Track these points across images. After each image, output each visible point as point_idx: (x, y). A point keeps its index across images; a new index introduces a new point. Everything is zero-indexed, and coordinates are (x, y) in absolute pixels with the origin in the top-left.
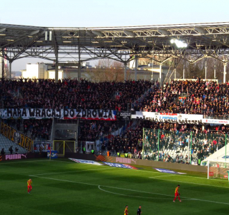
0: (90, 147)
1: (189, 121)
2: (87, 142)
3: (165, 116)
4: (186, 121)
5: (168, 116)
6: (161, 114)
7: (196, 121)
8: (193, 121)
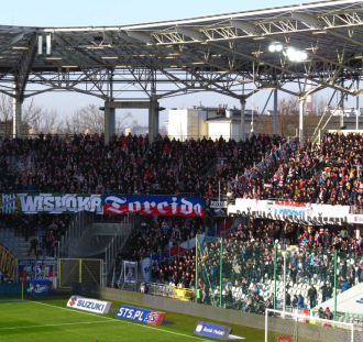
0: (130, 272)
1: (326, 219)
2: (126, 262)
3: (284, 207)
4: (320, 219)
5: (289, 207)
6: (277, 203)
7: (337, 219)
8: (332, 219)
